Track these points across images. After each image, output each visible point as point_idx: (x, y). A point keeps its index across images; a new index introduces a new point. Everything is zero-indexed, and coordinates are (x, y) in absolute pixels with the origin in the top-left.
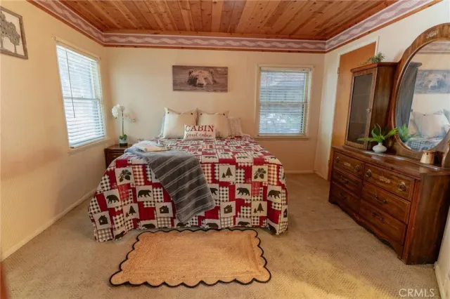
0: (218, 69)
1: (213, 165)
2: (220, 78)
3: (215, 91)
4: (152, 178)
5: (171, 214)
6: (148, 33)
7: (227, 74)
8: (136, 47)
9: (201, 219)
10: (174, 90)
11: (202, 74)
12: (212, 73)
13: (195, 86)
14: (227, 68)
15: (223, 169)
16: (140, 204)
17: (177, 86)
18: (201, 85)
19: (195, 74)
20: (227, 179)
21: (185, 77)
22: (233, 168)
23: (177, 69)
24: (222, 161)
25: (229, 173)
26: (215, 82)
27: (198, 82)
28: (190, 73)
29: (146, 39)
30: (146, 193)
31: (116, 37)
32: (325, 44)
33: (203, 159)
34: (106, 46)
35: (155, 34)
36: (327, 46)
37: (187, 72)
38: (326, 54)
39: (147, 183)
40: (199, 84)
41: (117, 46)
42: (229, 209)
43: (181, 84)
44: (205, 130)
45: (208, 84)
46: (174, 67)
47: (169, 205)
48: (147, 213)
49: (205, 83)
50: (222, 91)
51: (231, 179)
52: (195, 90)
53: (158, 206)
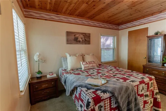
0: (87, 34)
2: (87, 38)
3: (85, 44)
6: (54, 13)
7: (90, 36)
8: (46, 20)
10: (67, 44)
11: (80, 36)
12: (84, 36)
13: (77, 41)
14: (90, 34)
17: (68, 42)
19: (77, 36)
21: (72, 37)
23: (68, 33)
26: (85, 39)
27: (78, 40)
28: (75, 35)
29: (52, 17)
31: (33, 12)
32: (119, 27)
34: (26, 17)
35: (57, 14)
36: (120, 28)
37: (73, 35)
38: (120, 31)
40: (79, 41)
41: (34, 18)
44: (92, 64)
45: (82, 41)
49: (81, 41)
50: (88, 44)
52: (77, 43)
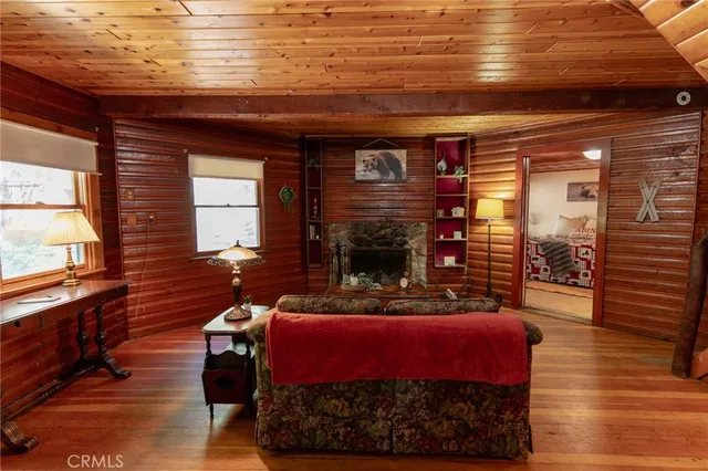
1: (577, 248)
4: (540, 251)
5: (549, 273)
9: (567, 278)
10: (568, 201)
11: (594, 188)
13: (587, 197)
15: (584, 250)
16: (533, 265)
17: (570, 198)
18: (593, 197)
19: (587, 188)
20: (585, 256)
22: (590, 250)
23: (572, 185)
24: (582, 246)
25: (587, 253)
27: (590, 194)
28: (583, 188)
30: (537, 259)
33: (571, 244)
39: (537, 254)
40: (591, 196)
42: (586, 275)
43: (574, 196)
46: (569, 184)
47: (549, 268)
48: (536, 270)
49: (596, 195)
51: (589, 257)
52: (587, 201)
53: (543, 267)
